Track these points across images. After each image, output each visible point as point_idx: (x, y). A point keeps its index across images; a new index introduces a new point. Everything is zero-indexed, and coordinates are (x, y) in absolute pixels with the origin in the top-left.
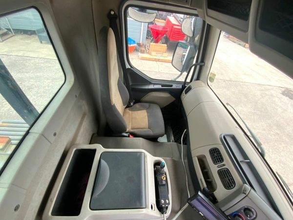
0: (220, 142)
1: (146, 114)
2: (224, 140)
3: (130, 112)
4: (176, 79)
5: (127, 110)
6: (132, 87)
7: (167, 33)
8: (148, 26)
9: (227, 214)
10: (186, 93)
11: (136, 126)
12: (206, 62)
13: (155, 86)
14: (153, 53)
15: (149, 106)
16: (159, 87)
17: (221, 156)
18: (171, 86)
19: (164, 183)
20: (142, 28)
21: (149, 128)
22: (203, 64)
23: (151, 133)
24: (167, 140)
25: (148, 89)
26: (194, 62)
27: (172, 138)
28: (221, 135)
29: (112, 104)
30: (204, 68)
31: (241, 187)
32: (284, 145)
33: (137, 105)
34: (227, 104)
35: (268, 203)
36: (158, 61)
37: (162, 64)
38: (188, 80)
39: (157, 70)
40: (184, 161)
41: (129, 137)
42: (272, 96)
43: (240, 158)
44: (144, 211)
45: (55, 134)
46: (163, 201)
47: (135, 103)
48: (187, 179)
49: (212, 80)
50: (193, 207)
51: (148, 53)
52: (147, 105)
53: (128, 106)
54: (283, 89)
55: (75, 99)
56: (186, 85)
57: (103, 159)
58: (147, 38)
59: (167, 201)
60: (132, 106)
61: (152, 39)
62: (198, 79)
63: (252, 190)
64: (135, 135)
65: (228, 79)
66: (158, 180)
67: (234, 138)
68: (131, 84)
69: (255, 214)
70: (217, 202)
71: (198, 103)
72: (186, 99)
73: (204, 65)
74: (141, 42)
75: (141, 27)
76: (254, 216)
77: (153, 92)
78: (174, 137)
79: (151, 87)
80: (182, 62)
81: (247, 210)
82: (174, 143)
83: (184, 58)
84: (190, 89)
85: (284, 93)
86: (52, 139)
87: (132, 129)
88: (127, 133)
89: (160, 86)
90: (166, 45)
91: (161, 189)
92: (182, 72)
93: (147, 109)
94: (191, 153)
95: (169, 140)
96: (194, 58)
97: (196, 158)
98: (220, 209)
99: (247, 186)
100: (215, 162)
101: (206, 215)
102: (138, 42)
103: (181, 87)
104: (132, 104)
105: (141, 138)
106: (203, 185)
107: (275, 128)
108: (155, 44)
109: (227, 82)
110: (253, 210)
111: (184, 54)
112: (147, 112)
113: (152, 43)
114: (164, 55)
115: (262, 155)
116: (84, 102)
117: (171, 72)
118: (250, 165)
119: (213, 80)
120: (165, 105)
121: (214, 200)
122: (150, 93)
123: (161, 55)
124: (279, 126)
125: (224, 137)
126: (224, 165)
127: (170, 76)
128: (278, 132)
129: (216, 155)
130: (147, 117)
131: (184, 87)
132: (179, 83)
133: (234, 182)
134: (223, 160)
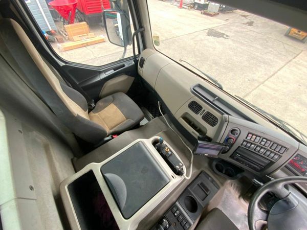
0: (193, 95)
1: (115, 107)
2: (194, 92)
3: (97, 114)
4: (123, 57)
5: (92, 114)
6: (82, 86)
7: (77, 7)
8: (48, 6)
9: (222, 143)
10: (142, 66)
11: (112, 124)
12: (145, 26)
13: (107, 73)
14: (75, 38)
15: (113, 97)
16: (112, 72)
17: (199, 105)
18: (124, 66)
19: (170, 153)
20: (41, 10)
21: (127, 119)
22: (142, 29)
23: (132, 122)
24: (147, 120)
25: (101, 80)
26: (133, 31)
27: (151, 115)
28: (190, 89)
29: (76, 116)
30: (146, 34)
31: (222, 119)
32: (224, 76)
33: (100, 103)
34: (181, 60)
35: (240, 117)
36: (88, 45)
37: (94, 48)
38: (137, 53)
39: (92, 57)
40: (172, 128)
41: (113, 138)
42: (202, 40)
43: (211, 99)
44: (170, 184)
45: (32, 188)
46: (178, 167)
47: (95, 103)
48: (181, 139)
49: (157, 43)
50: (199, 155)
51: (69, 40)
52: (110, 97)
53: (90, 110)
54: (207, 31)
55: (22, 135)
56: (137, 59)
57: (106, 173)
58: (55, 21)
59: (180, 164)
60: (94, 107)
61: (62, 20)
62: (145, 48)
63: (230, 116)
64: (118, 133)
65: (164, 39)
66: (164, 154)
67: (200, 86)
68: (78, 83)
69: (239, 130)
70: (212, 139)
71: (158, 70)
72: (145, 72)
73: (144, 30)
74: (51, 29)
75: (39, 8)
76: (239, 132)
77: (109, 81)
78: (152, 114)
79: (103, 76)
80: (118, 35)
81: (233, 131)
82: (154, 119)
83: (118, 30)
84: (143, 61)
85: (209, 34)
86: (33, 194)
87: (111, 129)
88: (108, 136)
89: (113, 70)
90: (85, 23)
91: (170, 159)
92: (125, 46)
93: (113, 101)
94: (174, 117)
95: (149, 120)
96: (129, 26)
97: (181, 118)
98: (217, 143)
99: (226, 115)
100: (197, 113)
101: (209, 154)
102: (48, 31)
103: (133, 63)
104: (93, 105)
105: (126, 132)
107: (214, 65)
108: (69, 25)
109: (165, 42)
110: (236, 129)
111: (115, 25)
112: (116, 105)
113: (66, 26)
114: (90, 36)
115: (221, 88)
116: (35, 132)
117: (110, 53)
118: (220, 100)
119: (159, 42)
120: (128, 89)
121: (209, 140)
122: (105, 84)
123: (86, 37)
124: (216, 63)
125: (194, 89)
126: (204, 111)
127: (111, 58)
128: (217, 68)
129: (195, 107)
130: (118, 110)
131: (136, 62)
132: (129, 59)
133: (216, 118)
134: (202, 108)
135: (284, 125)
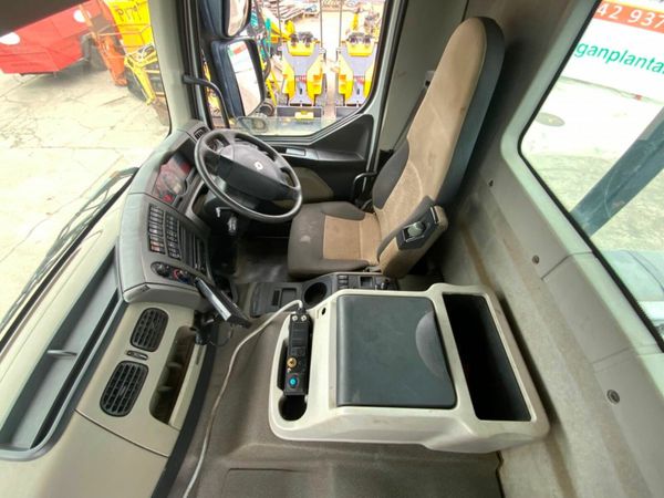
48: (216, 403)
99: (125, 298)
106: (200, 350)
133: (144, 315)
134: (120, 367)
135: (74, 231)
